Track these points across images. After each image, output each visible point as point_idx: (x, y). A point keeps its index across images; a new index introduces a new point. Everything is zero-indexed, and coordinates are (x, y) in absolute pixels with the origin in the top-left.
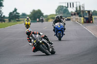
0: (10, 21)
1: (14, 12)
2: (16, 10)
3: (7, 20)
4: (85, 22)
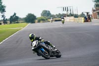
0: (11, 23)
1: (13, 16)
2: (15, 14)
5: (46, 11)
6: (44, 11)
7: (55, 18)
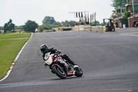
0: (5, 32)
2: (11, 21)
3: (3, 31)
4: (107, 31)
5: (49, 17)
6: (46, 17)
7: (61, 26)
